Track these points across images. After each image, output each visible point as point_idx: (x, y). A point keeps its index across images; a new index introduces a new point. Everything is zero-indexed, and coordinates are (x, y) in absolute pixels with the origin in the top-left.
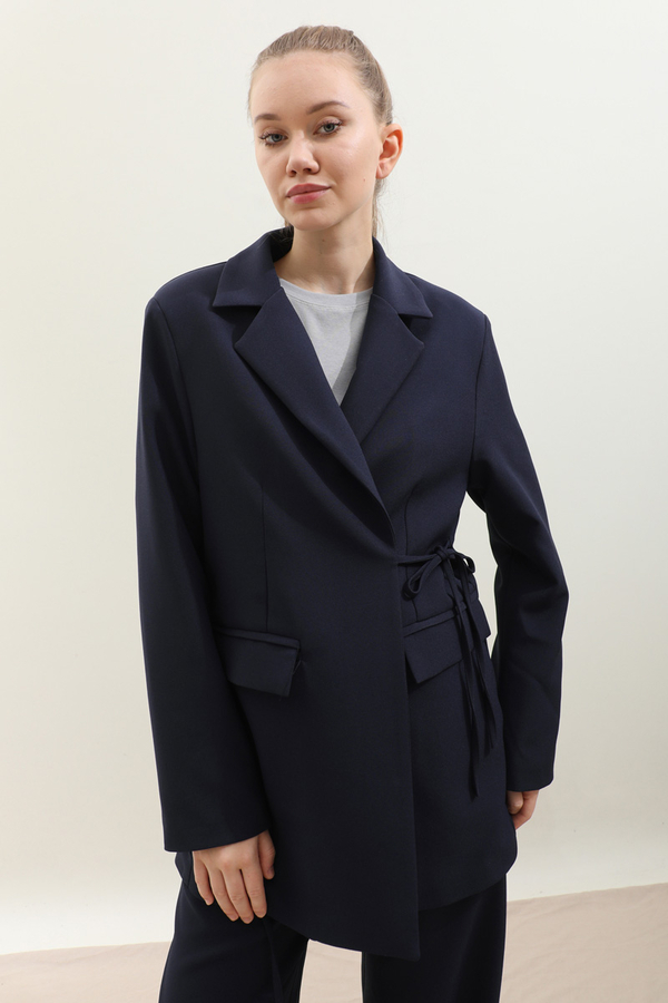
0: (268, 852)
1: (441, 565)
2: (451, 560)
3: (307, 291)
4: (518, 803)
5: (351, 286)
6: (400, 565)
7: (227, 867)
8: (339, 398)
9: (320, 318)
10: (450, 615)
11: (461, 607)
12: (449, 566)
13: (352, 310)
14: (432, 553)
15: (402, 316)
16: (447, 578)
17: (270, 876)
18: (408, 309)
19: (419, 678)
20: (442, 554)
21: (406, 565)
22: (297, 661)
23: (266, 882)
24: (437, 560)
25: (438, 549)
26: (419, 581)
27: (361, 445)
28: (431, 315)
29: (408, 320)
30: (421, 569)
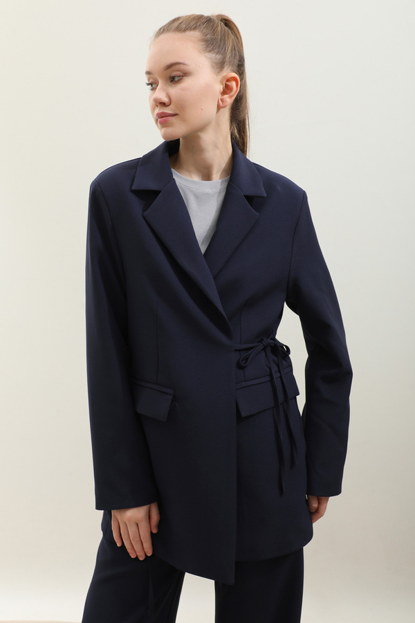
0: (155, 517)
1: (264, 349)
3: (189, 179)
4: (315, 505)
5: (215, 176)
6: (235, 350)
7: (129, 520)
8: (203, 249)
10: (268, 378)
11: (276, 375)
12: (268, 350)
13: (217, 191)
14: (258, 342)
16: (266, 356)
17: (155, 531)
19: (244, 414)
21: (240, 350)
22: (172, 402)
23: (152, 534)
24: (261, 347)
25: (262, 340)
26: (248, 359)
27: (214, 278)
28: (266, 195)
29: (250, 199)
30: (250, 352)
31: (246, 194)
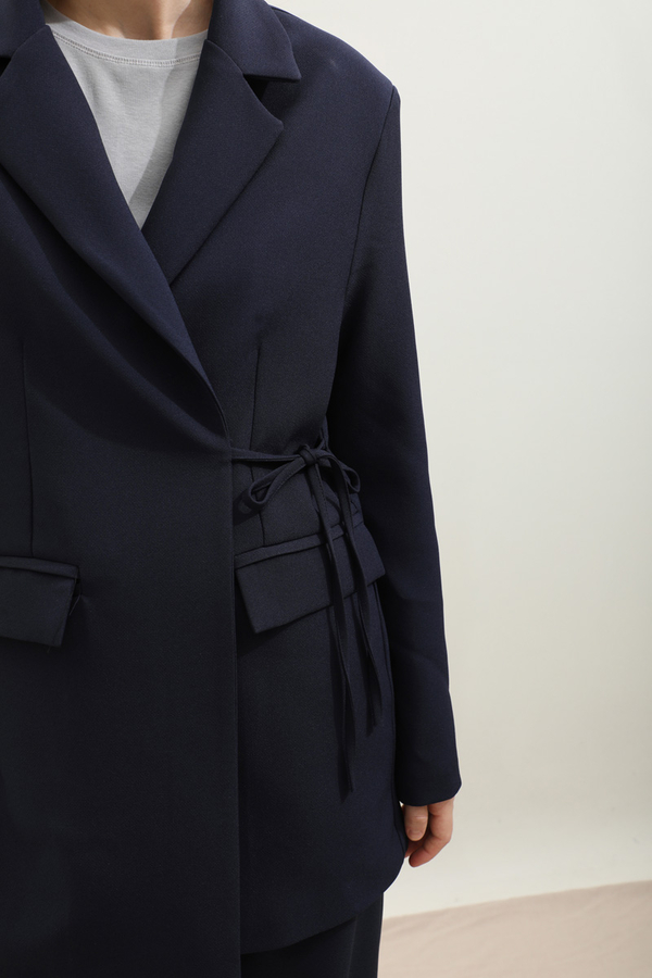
1: (305, 471)
2: (323, 469)
3: (98, 34)
5: (167, 28)
6: (234, 462)
8: (140, 215)
9: (118, 79)
10: (315, 541)
11: (334, 533)
12: (316, 474)
13: (171, 67)
14: (295, 453)
15: (250, 78)
16: (312, 492)
18: (261, 67)
19: (259, 626)
20: (307, 456)
21: (251, 464)
22: (75, 596)
24: (299, 464)
25: (302, 448)
26: (268, 487)
27: (171, 285)
28: (299, 76)
29: (258, 83)
30: (272, 473)
31: (249, 72)
